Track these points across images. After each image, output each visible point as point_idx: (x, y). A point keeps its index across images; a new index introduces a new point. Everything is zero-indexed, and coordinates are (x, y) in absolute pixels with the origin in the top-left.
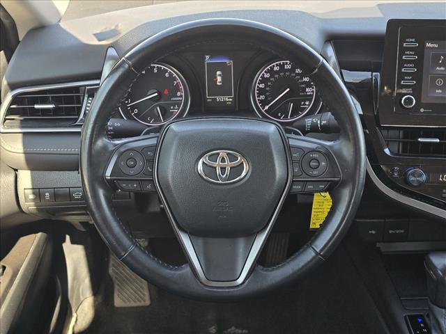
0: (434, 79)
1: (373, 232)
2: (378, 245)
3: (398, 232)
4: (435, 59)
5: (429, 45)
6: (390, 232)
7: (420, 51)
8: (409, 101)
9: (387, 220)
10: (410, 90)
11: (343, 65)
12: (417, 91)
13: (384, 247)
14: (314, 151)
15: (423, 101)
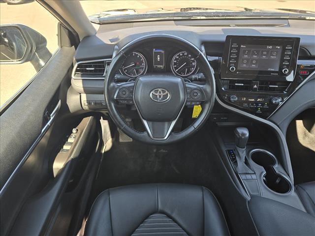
0: (243, 60)
1: (215, 118)
2: (216, 123)
3: (224, 118)
4: (244, 51)
5: (242, 46)
6: (222, 118)
7: (238, 49)
8: (233, 69)
9: (221, 114)
10: (233, 65)
11: (207, 54)
12: (236, 65)
13: (219, 124)
14: (195, 89)
15: (238, 69)
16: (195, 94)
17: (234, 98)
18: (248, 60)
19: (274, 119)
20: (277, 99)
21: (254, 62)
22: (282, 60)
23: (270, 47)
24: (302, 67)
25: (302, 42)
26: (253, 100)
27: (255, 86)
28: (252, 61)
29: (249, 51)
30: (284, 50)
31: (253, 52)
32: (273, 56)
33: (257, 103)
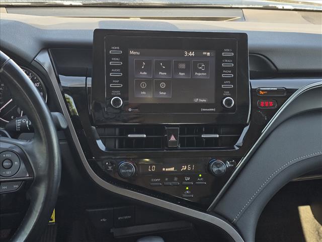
0: (139, 81)
1: (104, 220)
2: (112, 231)
3: (126, 217)
4: (139, 64)
5: (132, 52)
6: (119, 218)
7: (124, 57)
9: (115, 208)
10: (118, 93)
12: (124, 94)
13: (116, 232)
14: (7, 151)
15: (129, 101)
16: (6, 164)
17: (128, 168)
18: (148, 81)
19: (223, 208)
20: (220, 165)
21: (163, 85)
22: (219, 81)
23: (192, 54)
24: (261, 92)
25: (251, 42)
26: (172, 169)
27: (173, 138)
28: (158, 83)
29: (149, 63)
30: (219, 59)
31: (158, 63)
32: (200, 71)
33: (181, 176)
